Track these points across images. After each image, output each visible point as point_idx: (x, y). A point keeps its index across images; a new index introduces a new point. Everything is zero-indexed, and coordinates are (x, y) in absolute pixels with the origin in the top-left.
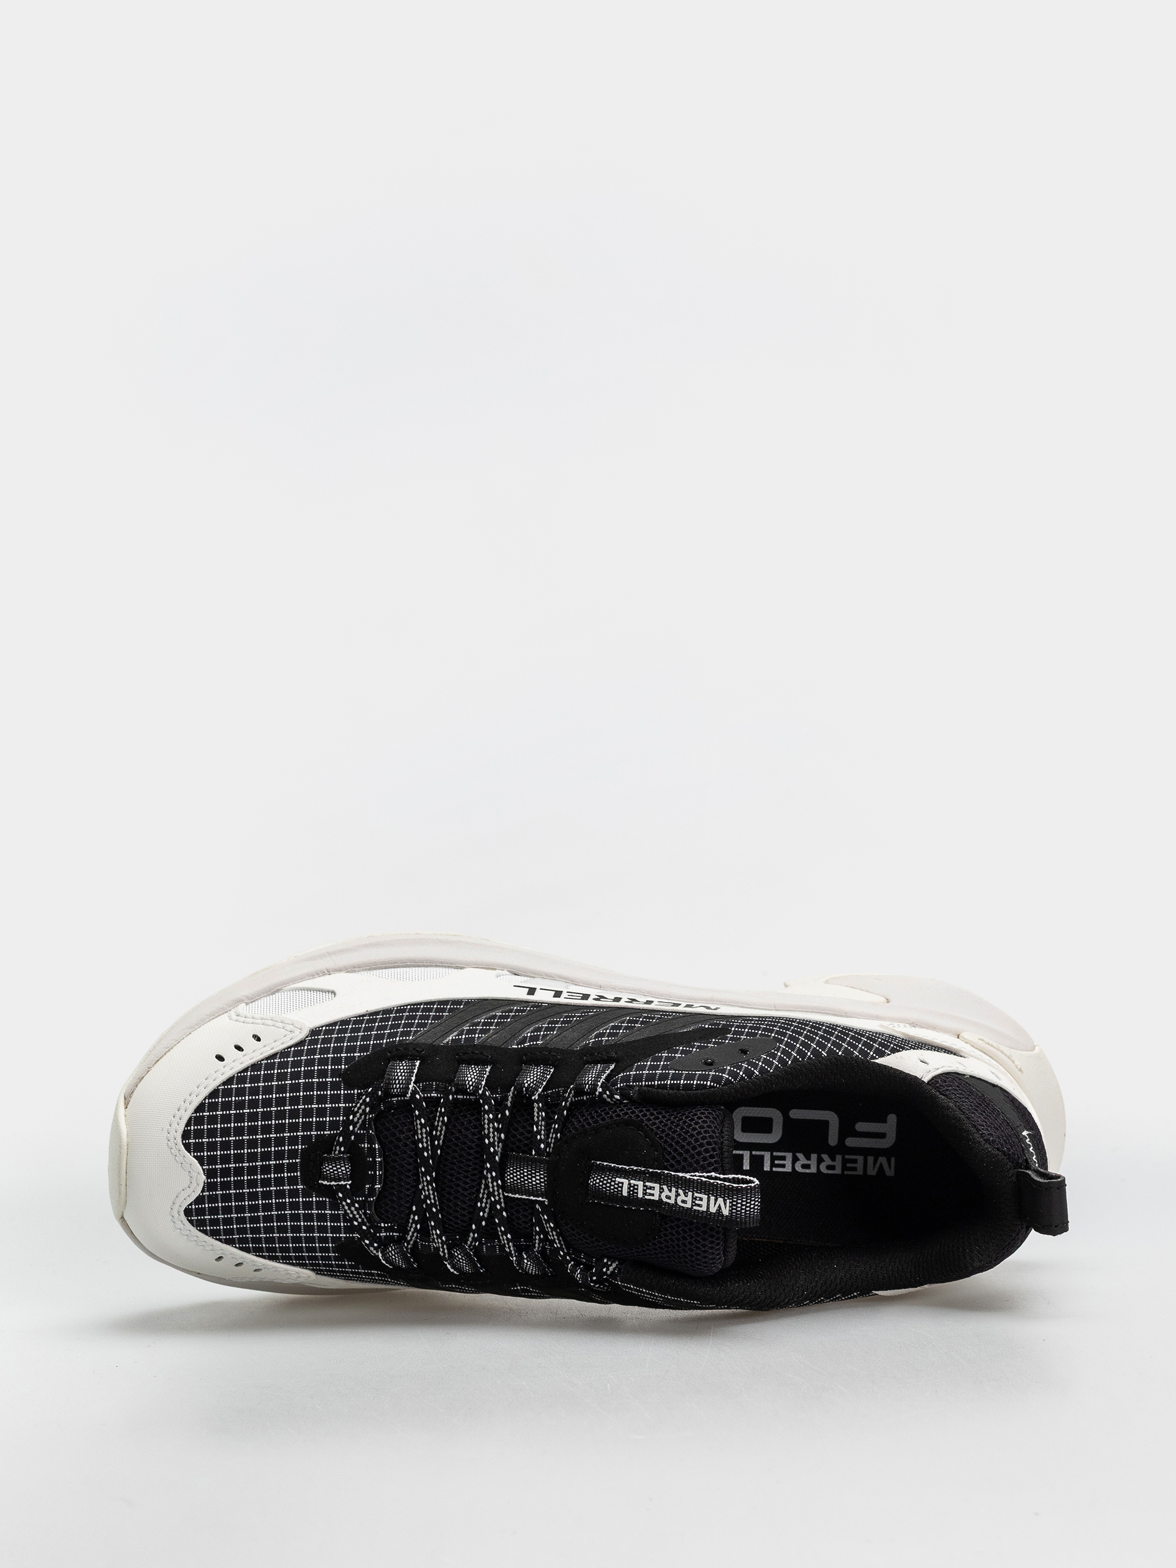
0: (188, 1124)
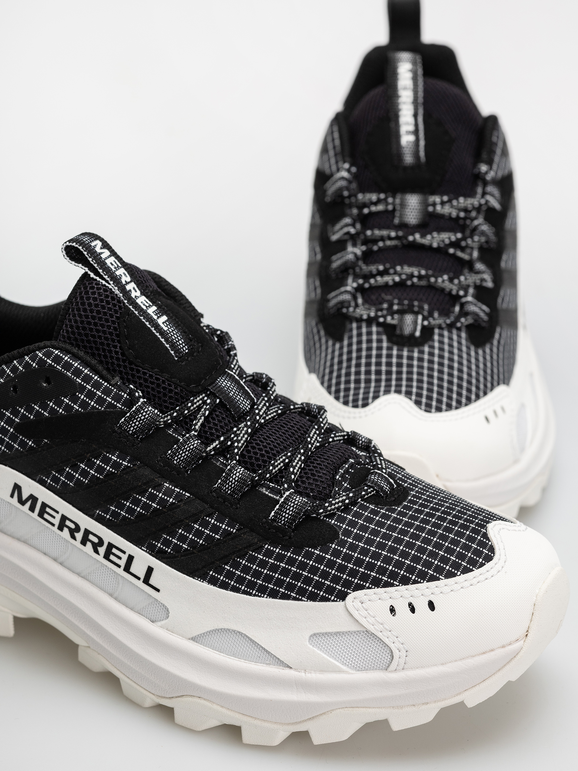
0: (482, 565)
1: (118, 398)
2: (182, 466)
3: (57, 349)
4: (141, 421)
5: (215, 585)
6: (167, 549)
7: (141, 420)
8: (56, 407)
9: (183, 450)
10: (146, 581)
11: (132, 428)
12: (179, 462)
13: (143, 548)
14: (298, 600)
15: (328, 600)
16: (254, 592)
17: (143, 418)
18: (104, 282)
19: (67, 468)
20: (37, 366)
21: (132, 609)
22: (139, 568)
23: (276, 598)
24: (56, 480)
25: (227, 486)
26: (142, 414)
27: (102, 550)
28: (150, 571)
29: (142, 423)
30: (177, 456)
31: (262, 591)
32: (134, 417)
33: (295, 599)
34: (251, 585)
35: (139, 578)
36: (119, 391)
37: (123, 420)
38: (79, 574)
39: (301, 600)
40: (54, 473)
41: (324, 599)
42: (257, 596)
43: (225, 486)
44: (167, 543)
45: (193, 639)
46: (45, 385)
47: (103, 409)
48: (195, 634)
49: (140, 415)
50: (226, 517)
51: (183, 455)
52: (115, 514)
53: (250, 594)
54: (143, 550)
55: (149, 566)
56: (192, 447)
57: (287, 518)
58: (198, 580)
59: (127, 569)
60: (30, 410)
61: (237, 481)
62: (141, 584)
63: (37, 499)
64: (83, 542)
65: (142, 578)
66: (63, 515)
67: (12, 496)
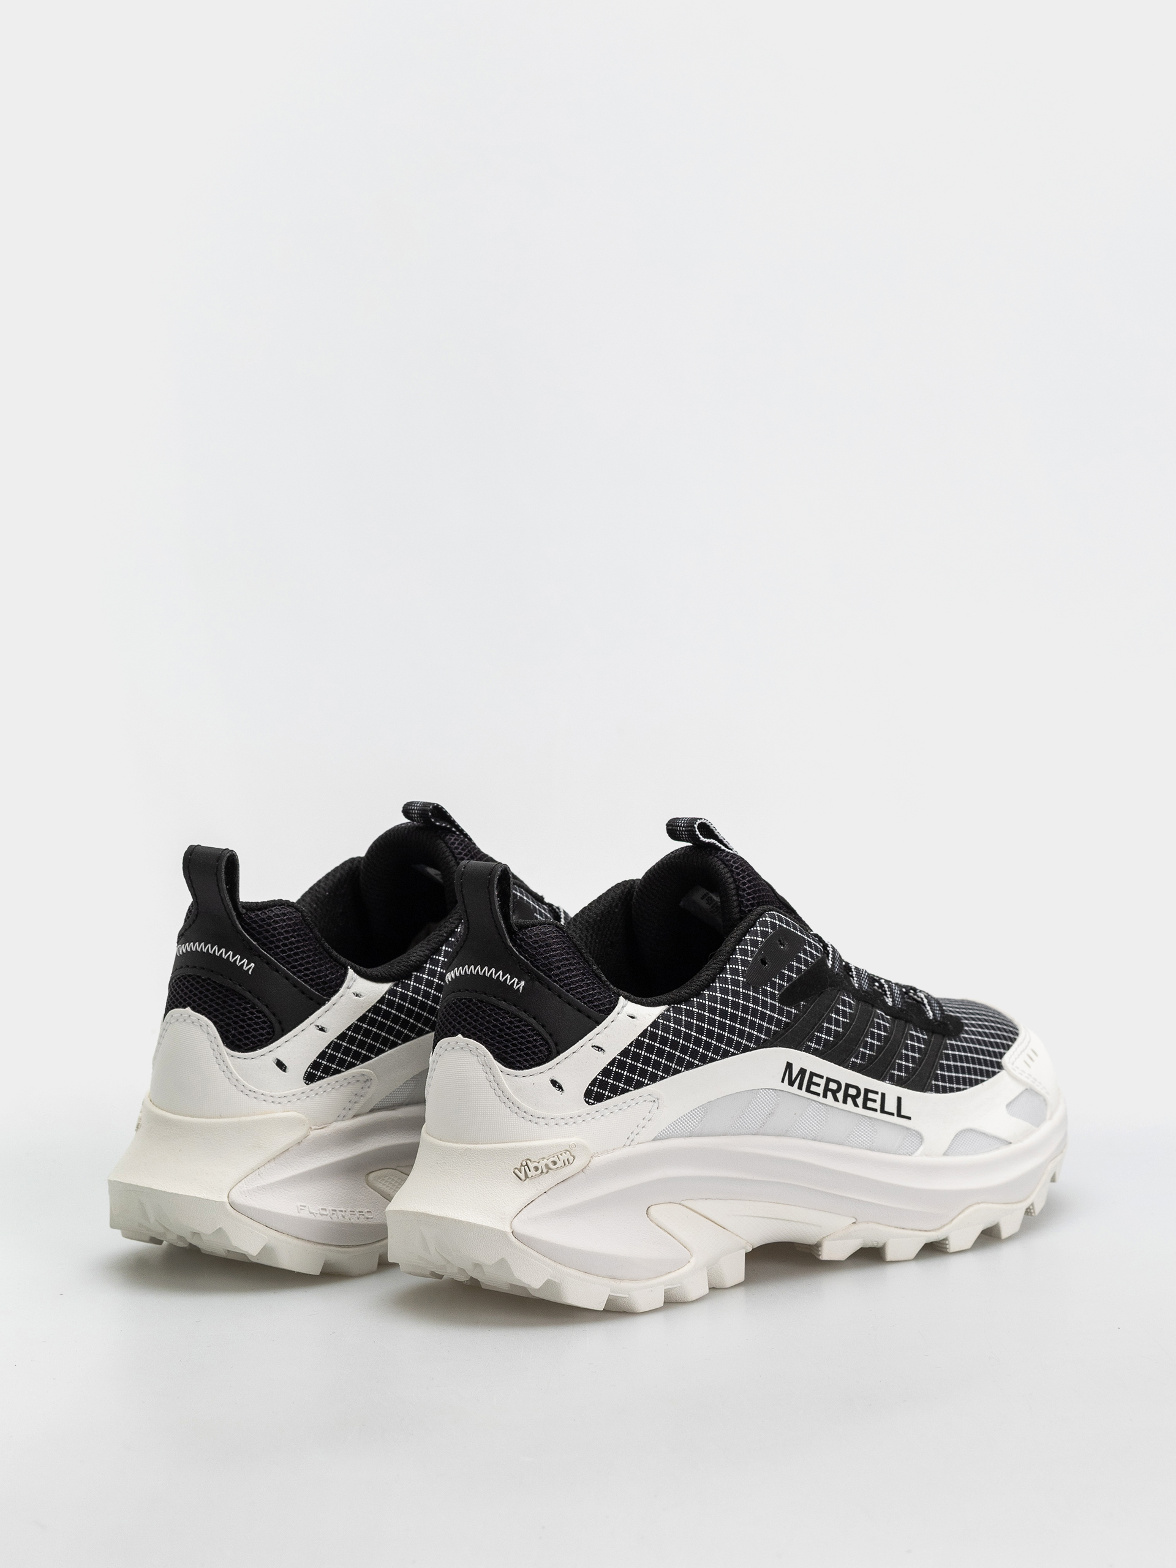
5: (939, 1092)
6: (902, 1074)
8: (799, 966)
10: (899, 1115)
13: (889, 1081)
19: (825, 1024)
20: (772, 931)
21: (890, 1153)
22: (891, 1104)
24: (818, 1041)
27: (860, 1101)
28: (900, 1101)
35: (893, 1114)
37: (830, 963)
38: (838, 1143)
40: (817, 1034)
45: (944, 1153)
46: (782, 948)
47: (820, 956)
48: (945, 1147)
54: (890, 1083)
55: (898, 1097)
58: (929, 1093)
59: (883, 1111)
60: (782, 977)
62: (895, 1119)
63: (805, 1070)
64: (845, 1102)
65: (895, 1112)
66: (827, 1078)
67: (783, 1081)
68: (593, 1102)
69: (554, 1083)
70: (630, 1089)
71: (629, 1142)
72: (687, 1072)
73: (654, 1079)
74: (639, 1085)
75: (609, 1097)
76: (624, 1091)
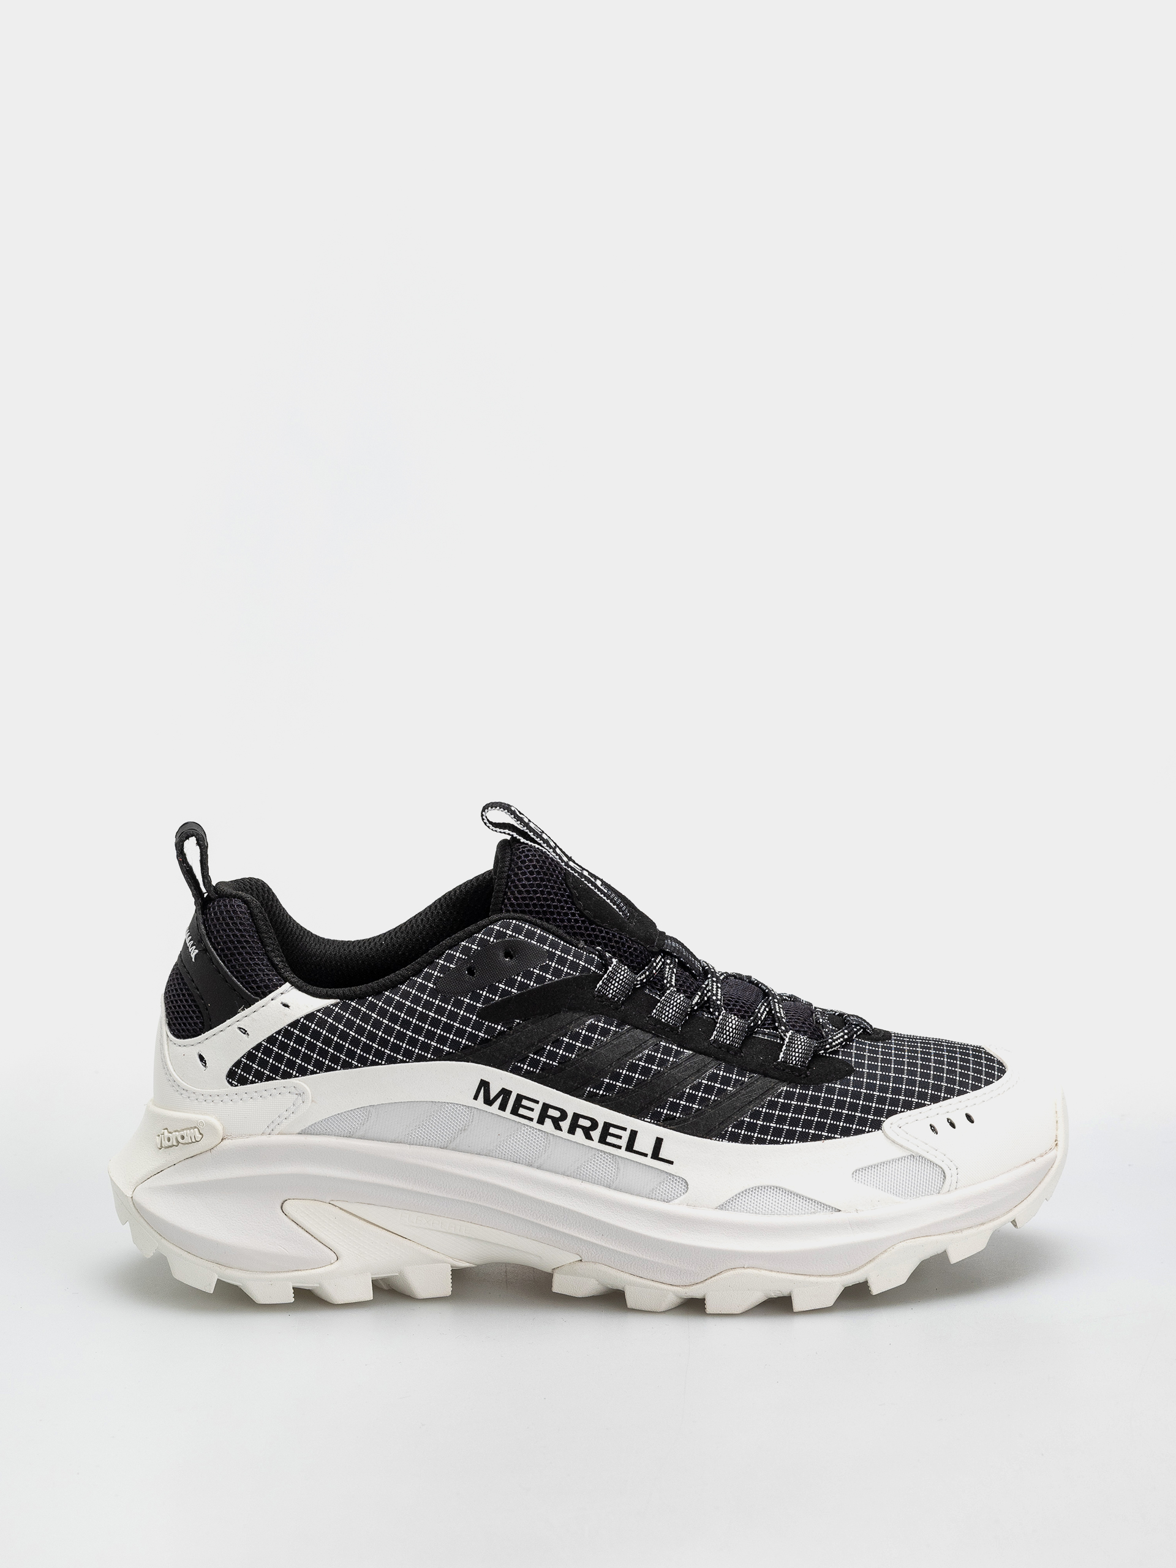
0: (1000, 1076)
1: (590, 961)
2: (672, 1023)
3: (513, 919)
4: (621, 982)
5: (737, 1141)
6: (675, 1114)
7: (620, 980)
8: (526, 981)
9: (669, 1007)
10: (656, 1155)
11: (611, 991)
12: (667, 1020)
13: (646, 1119)
14: (831, 1138)
15: (863, 1132)
16: (782, 1139)
17: (622, 977)
18: (537, 846)
19: (547, 1046)
20: (495, 941)
21: (638, 1195)
22: (644, 1143)
23: (807, 1141)
24: (534, 1063)
25: (725, 1036)
26: (620, 973)
27: (596, 1134)
28: (659, 1142)
29: (622, 983)
30: (664, 1014)
31: (791, 1136)
32: (613, 978)
33: (827, 1138)
34: (777, 1132)
35: (646, 1155)
36: (589, 954)
37: (601, 983)
38: (564, 1174)
39: (834, 1138)
40: (532, 1056)
41: (858, 1132)
42: (786, 1143)
43: (723, 1037)
44: (674, 1107)
45: (721, 1207)
46: (507, 960)
47: (578, 974)
48: (722, 1201)
49: (619, 975)
50: (734, 1067)
51: (671, 1011)
52: (610, 1088)
53: (778, 1143)
54: (646, 1121)
55: (657, 1138)
56: (679, 1001)
57: (798, 1056)
58: (716, 1140)
59: (630, 1148)
60: (494, 990)
61: (735, 1028)
62: (648, 1161)
63: (510, 1093)
64: (572, 1131)
65: (650, 1153)
66: (544, 1104)
67: (476, 1098)
68: (236, 1084)
69: (201, 1058)
70: (277, 1077)
71: (269, 1130)
72: (343, 1071)
73: (303, 1072)
74: (286, 1076)
75: (252, 1082)
76: (269, 1079)
